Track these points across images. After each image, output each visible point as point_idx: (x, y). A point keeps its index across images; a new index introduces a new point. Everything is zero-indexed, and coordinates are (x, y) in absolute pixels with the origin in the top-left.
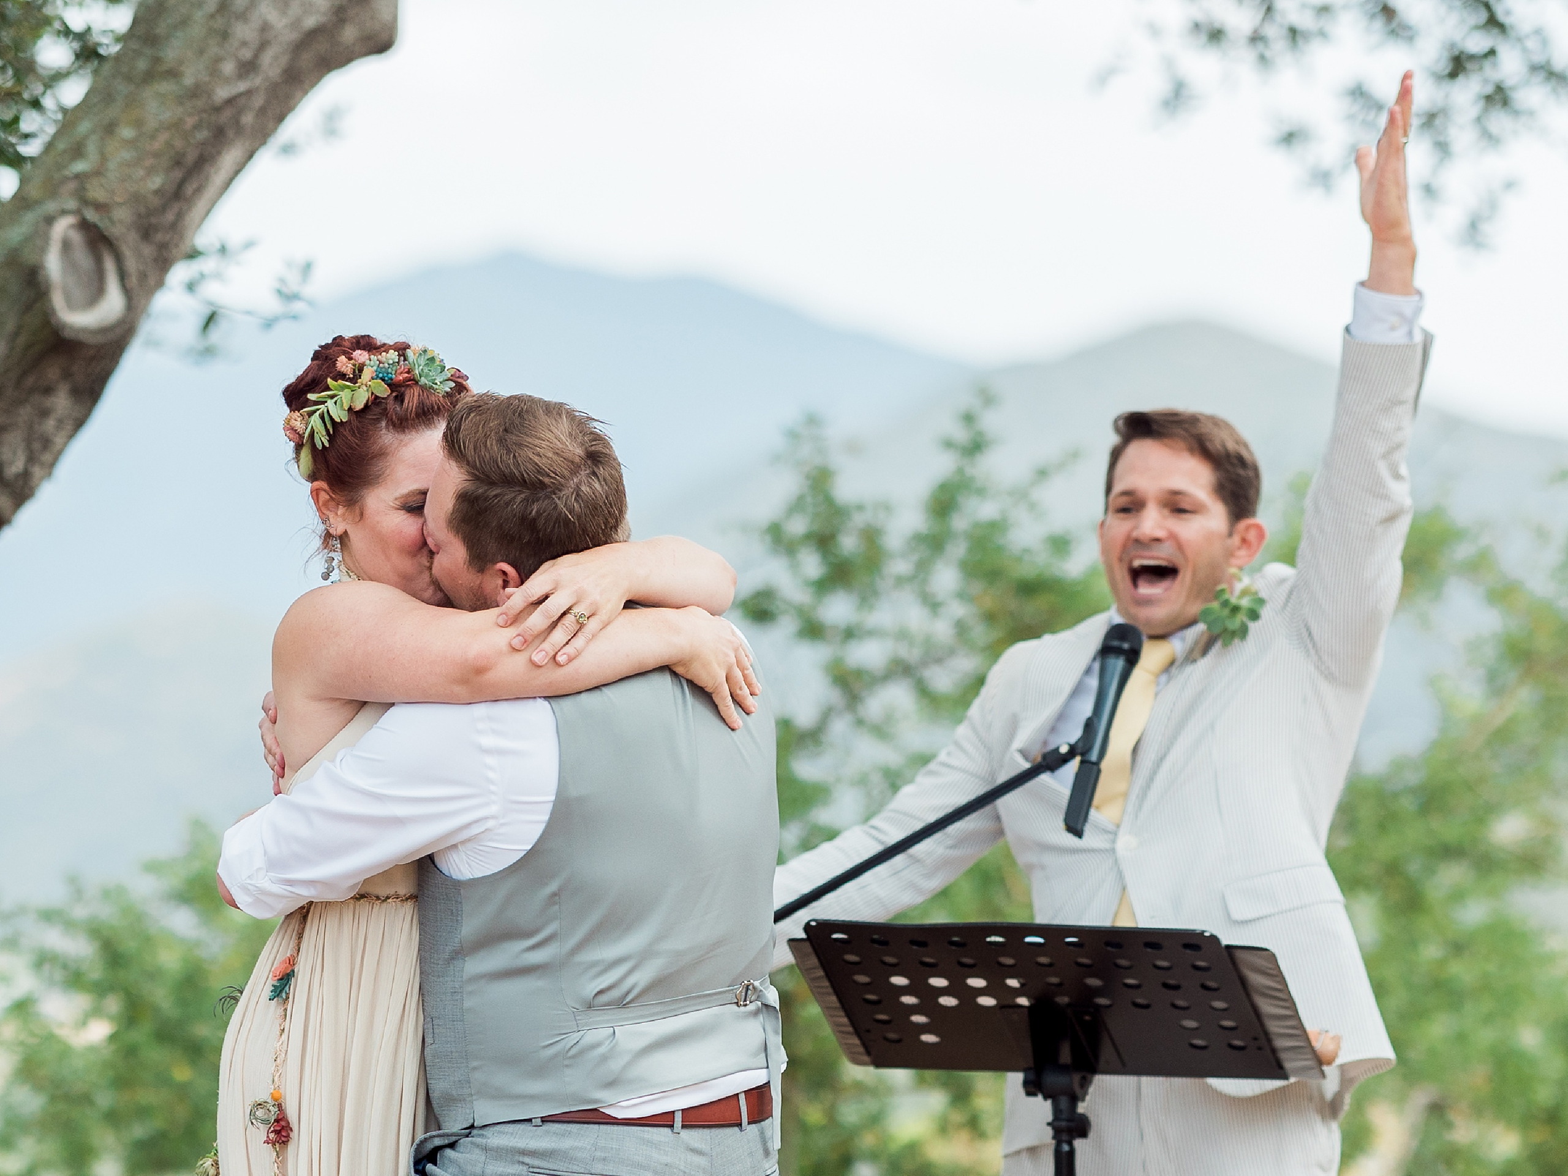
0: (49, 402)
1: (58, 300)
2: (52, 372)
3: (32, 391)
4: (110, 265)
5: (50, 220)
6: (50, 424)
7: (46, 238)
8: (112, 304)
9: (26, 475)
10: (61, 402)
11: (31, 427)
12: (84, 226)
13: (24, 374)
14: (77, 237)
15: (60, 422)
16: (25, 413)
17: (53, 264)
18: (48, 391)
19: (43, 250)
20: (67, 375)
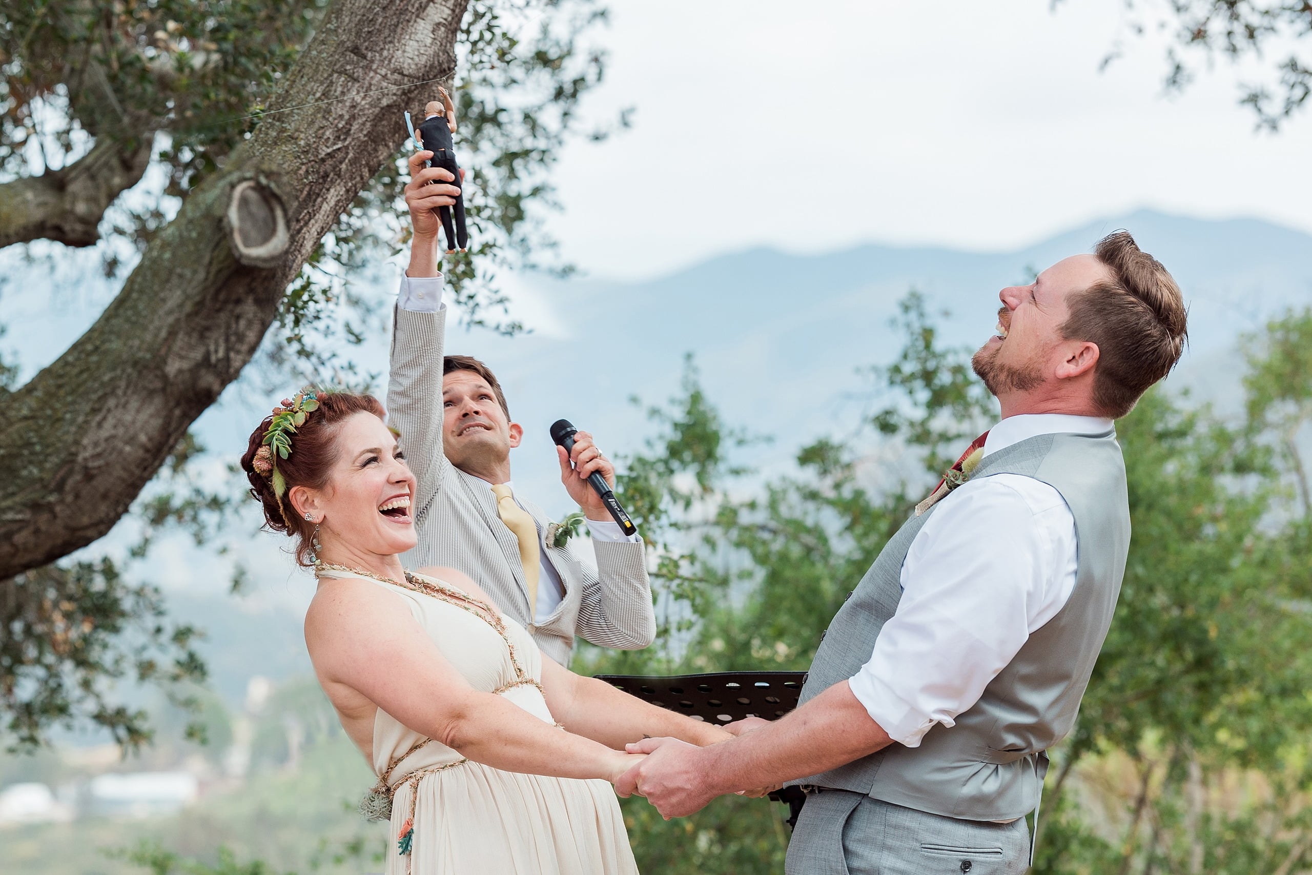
0: (238, 310)
1: (238, 239)
2: (240, 290)
3: (226, 302)
4: (279, 213)
5: (233, 186)
6: (242, 323)
7: (230, 198)
8: (280, 240)
9: (227, 359)
10: (249, 308)
11: (228, 327)
12: (260, 188)
13: (218, 292)
14: (253, 196)
15: (250, 323)
16: (223, 317)
17: (233, 215)
18: (238, 301)
19: (228, 205)
20: (251, 290)
